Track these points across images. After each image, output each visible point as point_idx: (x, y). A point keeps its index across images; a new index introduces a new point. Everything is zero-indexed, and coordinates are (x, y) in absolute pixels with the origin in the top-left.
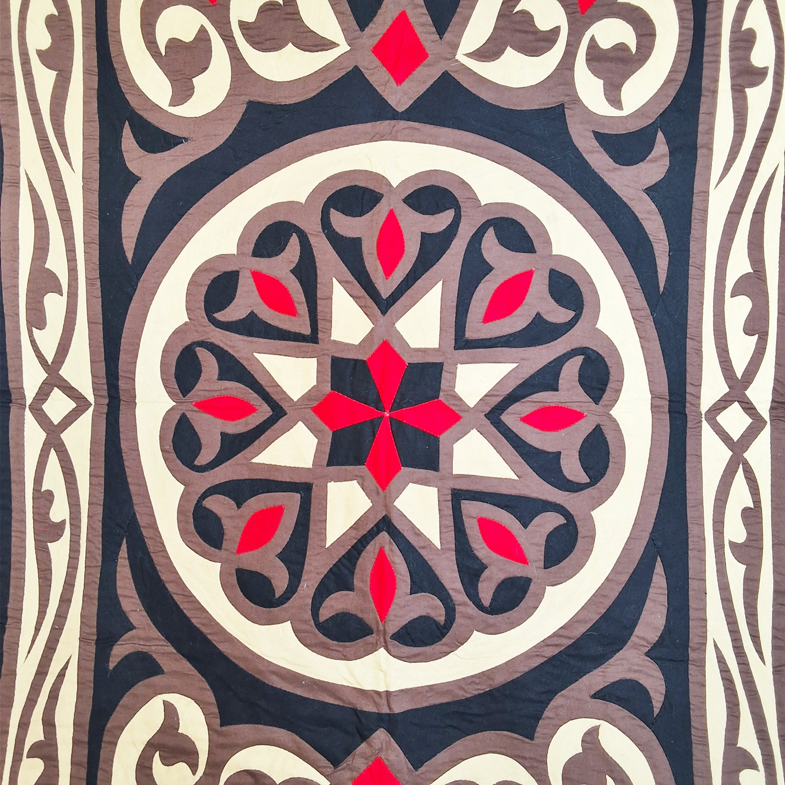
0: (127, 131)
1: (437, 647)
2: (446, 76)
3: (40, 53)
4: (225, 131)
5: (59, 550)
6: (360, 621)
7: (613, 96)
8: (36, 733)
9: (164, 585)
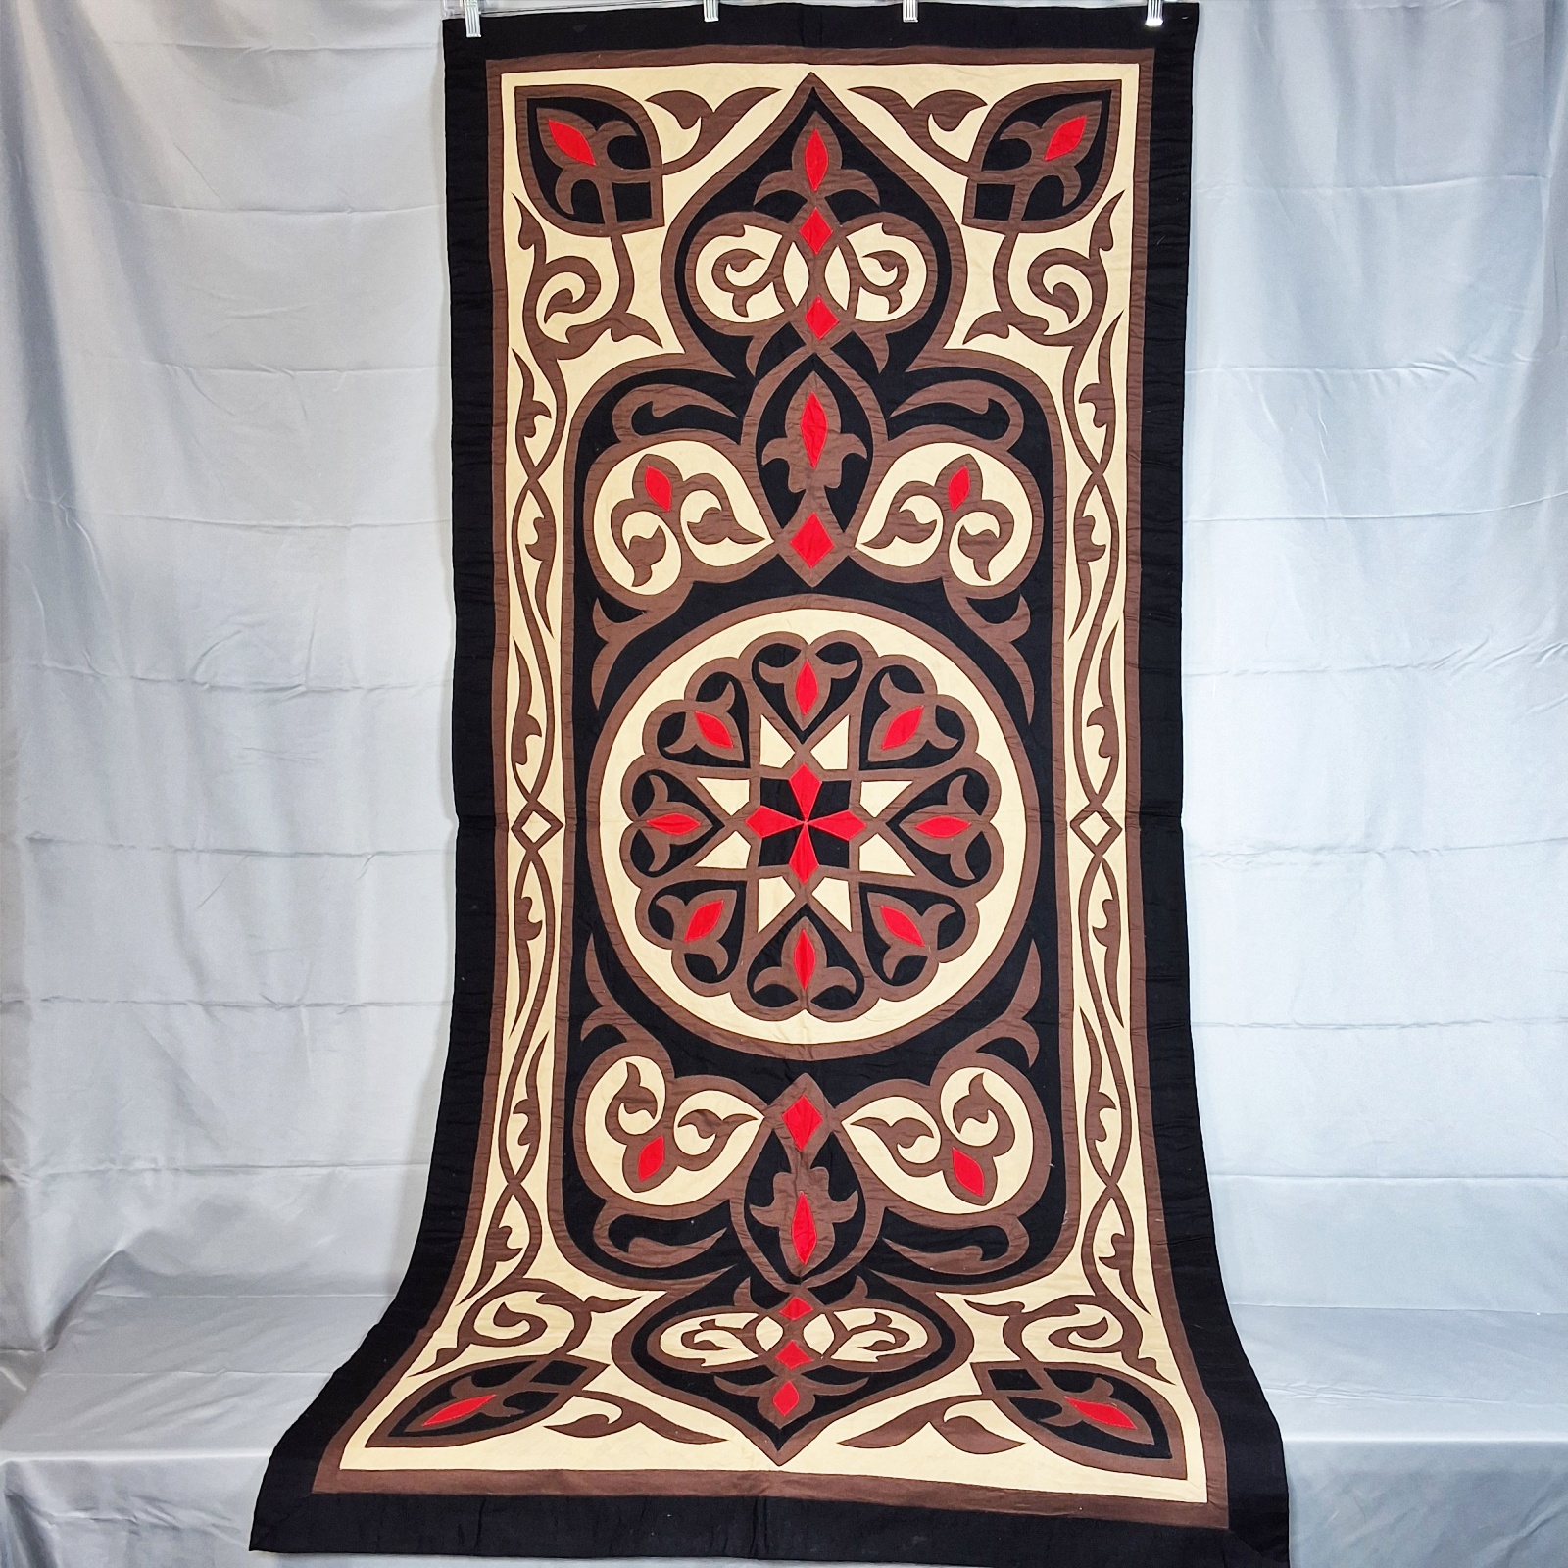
0: (597, 605)
1: (850, 1011)
2: (848, 559)
3: (527, 546)
4: (677, 604)
5: (537, 947)
6: (787, 990)
7: (982, 571)
8: (520, 1093)
9: (625, 970)
